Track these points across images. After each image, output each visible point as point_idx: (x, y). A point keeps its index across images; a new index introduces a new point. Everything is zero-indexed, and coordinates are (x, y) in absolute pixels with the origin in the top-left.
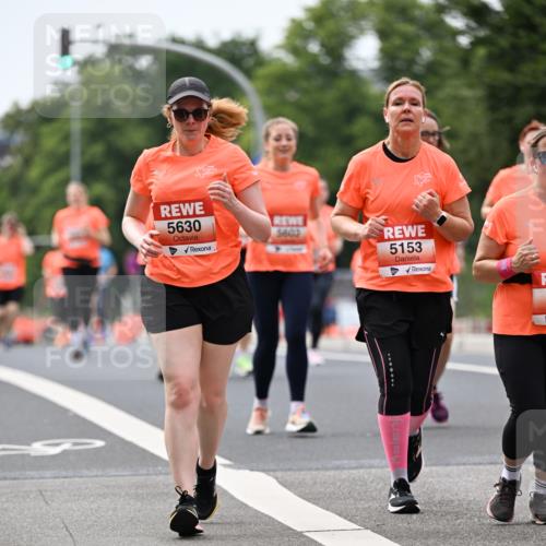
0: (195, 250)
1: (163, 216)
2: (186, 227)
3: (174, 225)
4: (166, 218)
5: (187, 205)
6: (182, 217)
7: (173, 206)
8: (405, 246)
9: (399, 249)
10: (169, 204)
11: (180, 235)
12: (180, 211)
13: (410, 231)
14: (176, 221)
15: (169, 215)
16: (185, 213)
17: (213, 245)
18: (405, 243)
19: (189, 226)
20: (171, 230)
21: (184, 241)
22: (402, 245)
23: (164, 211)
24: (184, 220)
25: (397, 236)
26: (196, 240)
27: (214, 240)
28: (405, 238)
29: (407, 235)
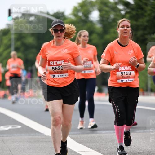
0: (61, 76)
1: (51, 65)
2: (58, 68)
3: (55, 68)
4: (52, 66)
5: (59, 61)
6: (57, 65)
7: (54, 62)
8: (126, 73)
9: (124, 74)
10: (53, 61)
11: (56, 71)
12: (57, 63)
13: (127, 68)
14: (55, 67)
15: (53, 65)
16: (58, 64)
17: (67, 74)
18: (126, 72)
19: (59, 68)
20: (53, 69)
21: (58, 73)
22: (124, 73)
23: (51, 63)
24: (58, 66)
25: (123, 70)
26: (62, 73)
27: (67, 73)
28: (125, 70)
29: (126, 69)
